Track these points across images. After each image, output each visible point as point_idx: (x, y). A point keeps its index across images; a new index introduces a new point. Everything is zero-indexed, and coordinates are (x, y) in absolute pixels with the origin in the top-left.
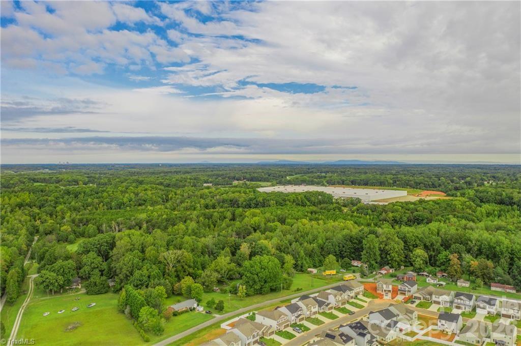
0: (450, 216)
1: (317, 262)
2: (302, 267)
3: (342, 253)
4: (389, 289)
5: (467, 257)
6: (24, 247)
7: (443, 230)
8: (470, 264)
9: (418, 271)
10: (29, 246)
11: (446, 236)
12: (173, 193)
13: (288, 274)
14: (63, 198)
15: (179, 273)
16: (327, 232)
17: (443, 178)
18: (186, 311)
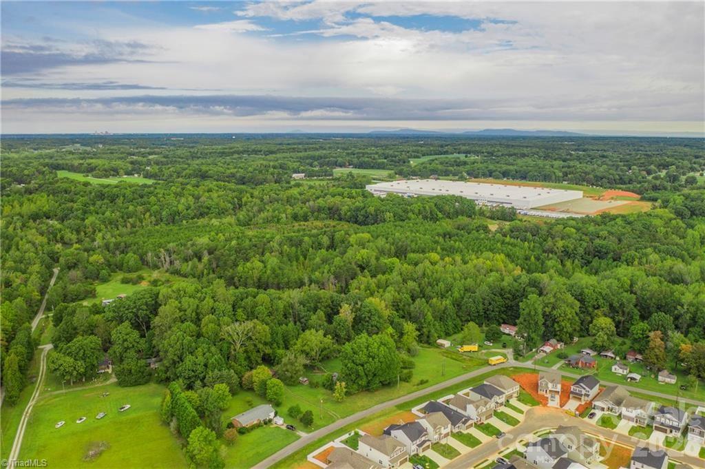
0: (649, 250)
1: (450, 328)
2: (428, 337)
3: (488, 312)
4: (557, 390)
5: (676, 336)
6: (36, 295)
7: (640, 283)
8: (680, 348)
9: (600, 349)
10: (43, 291)
11: (644, 293)
12: (248, 195)
13: (409, 351)
14: (94, 204)
15: (250, 354)
16: (466, 279)
17: (635, 167)
18: (258, 426)
